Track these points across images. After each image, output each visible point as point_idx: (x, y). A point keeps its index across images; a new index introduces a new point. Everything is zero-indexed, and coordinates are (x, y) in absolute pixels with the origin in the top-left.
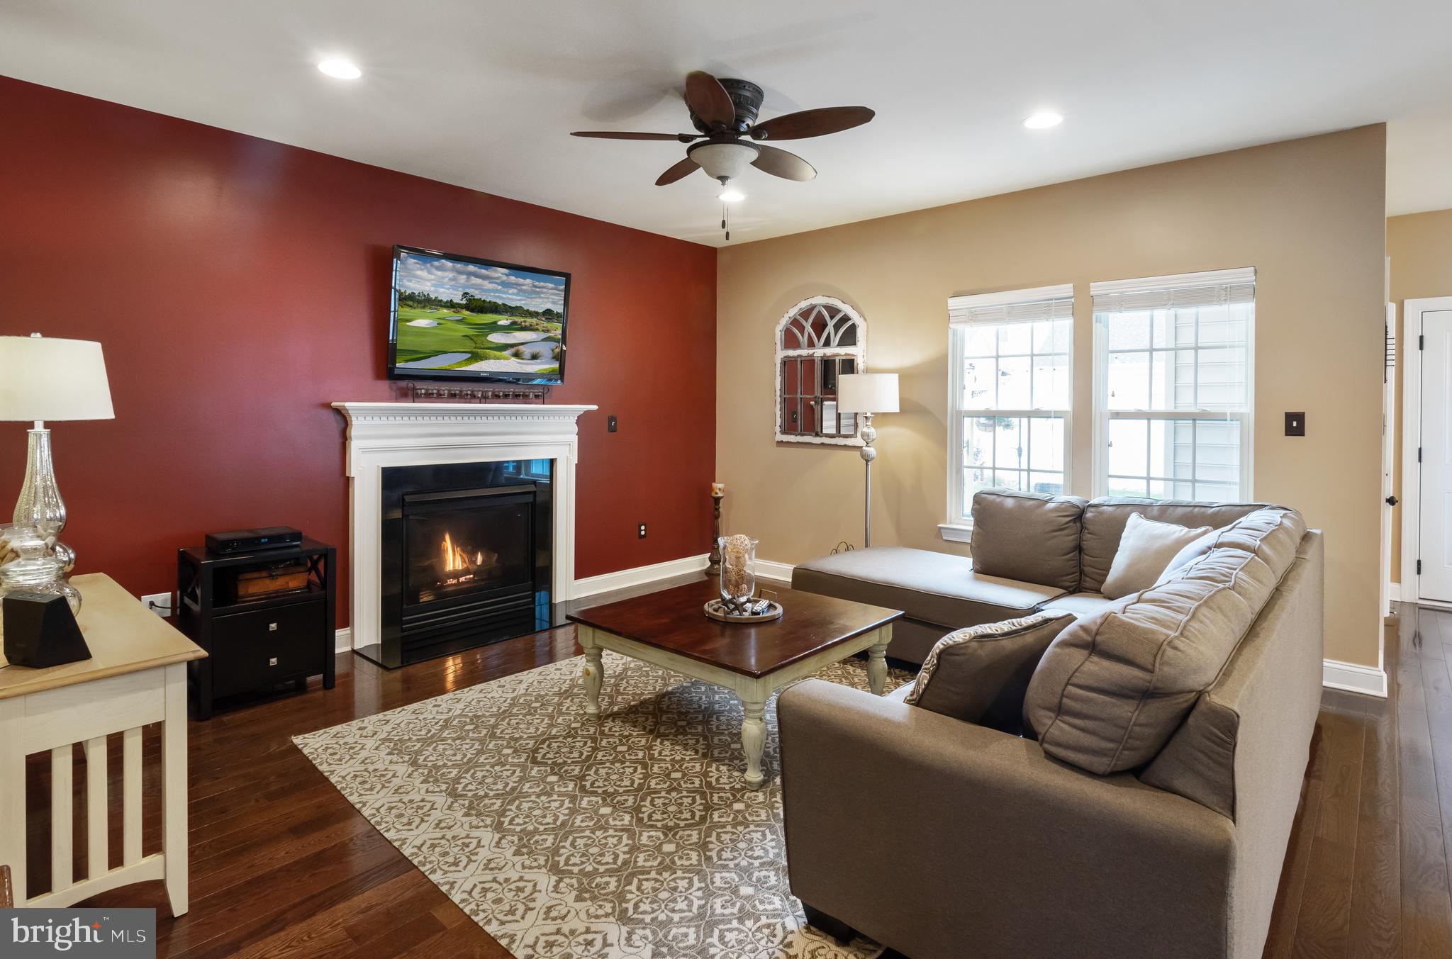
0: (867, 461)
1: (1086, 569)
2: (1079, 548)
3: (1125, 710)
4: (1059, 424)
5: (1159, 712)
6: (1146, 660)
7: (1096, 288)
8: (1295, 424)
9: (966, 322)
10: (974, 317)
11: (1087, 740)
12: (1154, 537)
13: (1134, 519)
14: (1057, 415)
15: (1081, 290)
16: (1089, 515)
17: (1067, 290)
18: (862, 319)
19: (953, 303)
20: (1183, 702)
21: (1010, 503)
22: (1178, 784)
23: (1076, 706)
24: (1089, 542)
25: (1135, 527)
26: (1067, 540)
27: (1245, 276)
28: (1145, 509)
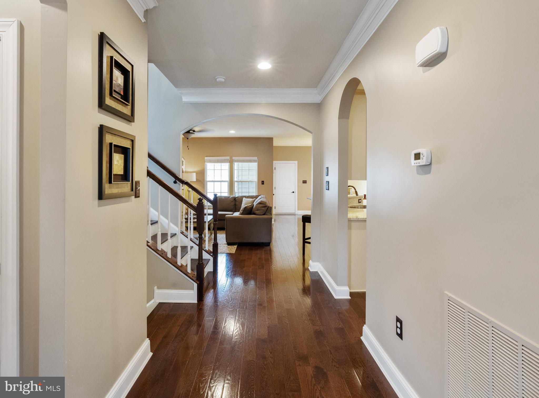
0: (189, 192)
1: (237, 208)
2: (235, 205)
3: (263, 208)
4: (227, 183)
5: (266, 208)
6: (265, 204)
7: (234, 158)
8: (263, 183)
9: (209, 162)
10: (210, 161)
11: (260, 212)
12: (248, 201)
13: (244, 198)
14: (227, 181)
15: (231, 158)
16: (237, 199)
17: (228, 158)
18: (184, 160)
19: (206, 158)
20: (267, 207)
21: (223, 197)
22: (268, 214)
23: (260, 209)
24: (237, 203)
25: (244, 200)
26: (233, 203)
27: (256, 158)
28: (245, 197)
